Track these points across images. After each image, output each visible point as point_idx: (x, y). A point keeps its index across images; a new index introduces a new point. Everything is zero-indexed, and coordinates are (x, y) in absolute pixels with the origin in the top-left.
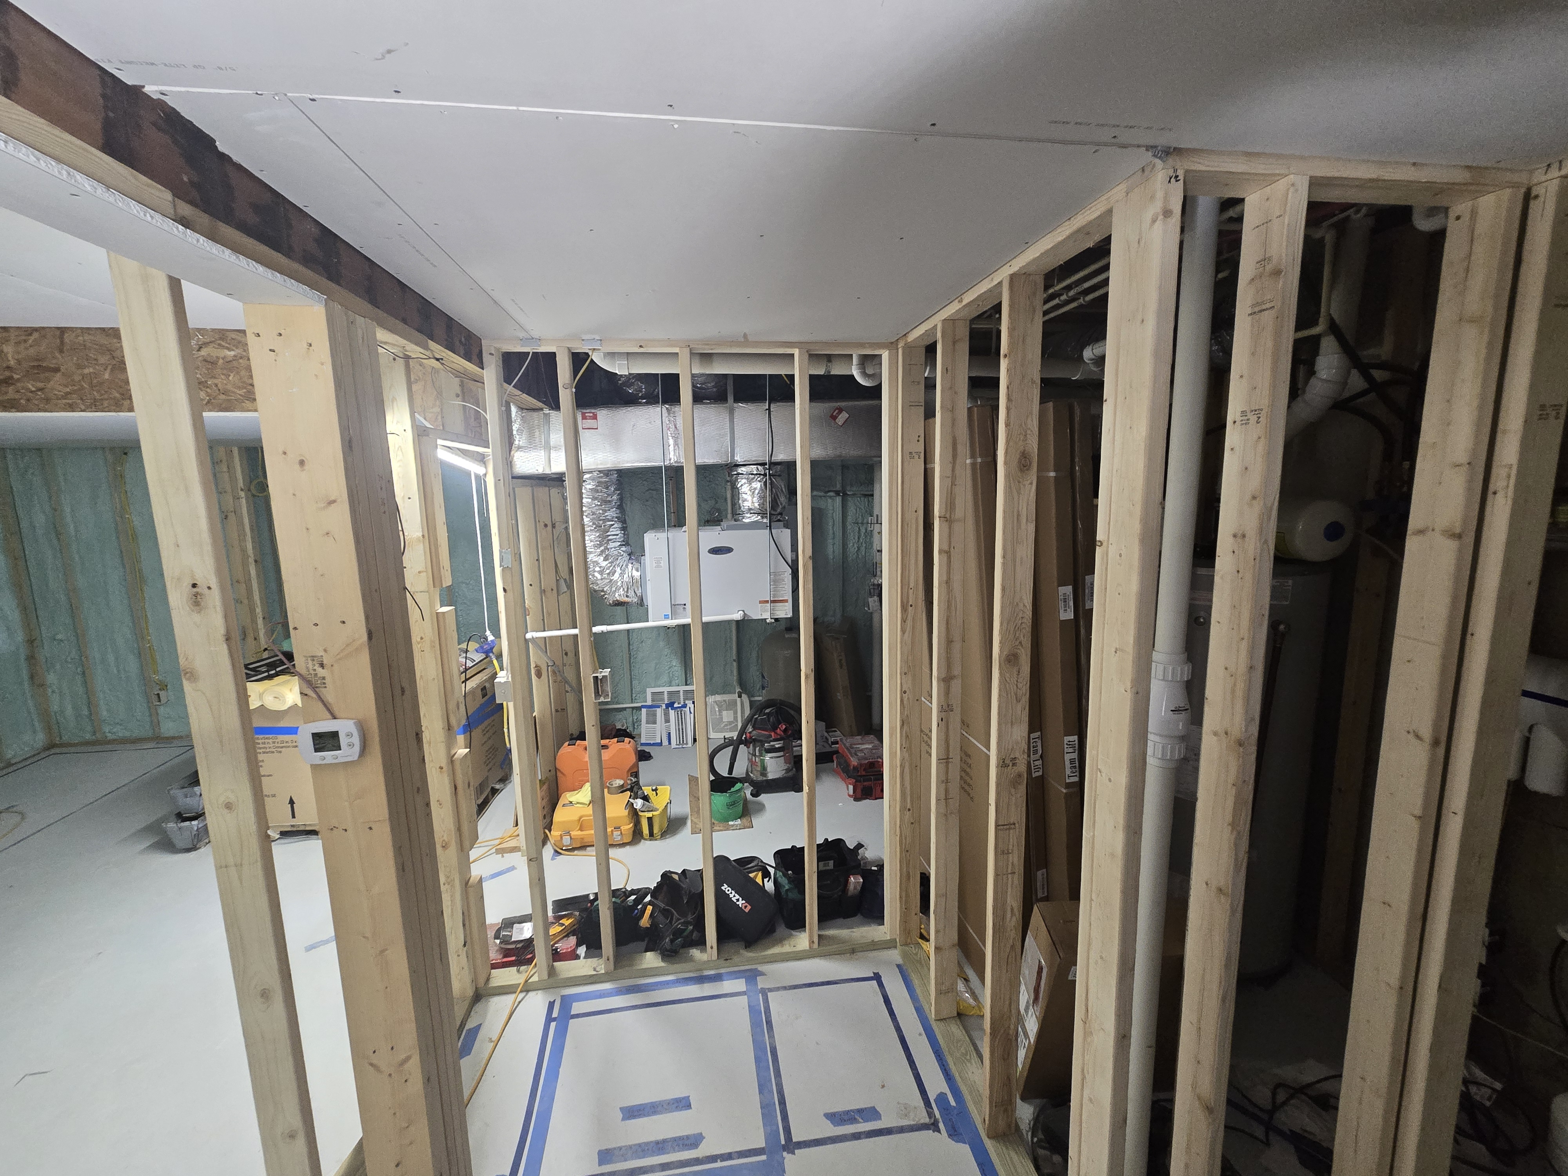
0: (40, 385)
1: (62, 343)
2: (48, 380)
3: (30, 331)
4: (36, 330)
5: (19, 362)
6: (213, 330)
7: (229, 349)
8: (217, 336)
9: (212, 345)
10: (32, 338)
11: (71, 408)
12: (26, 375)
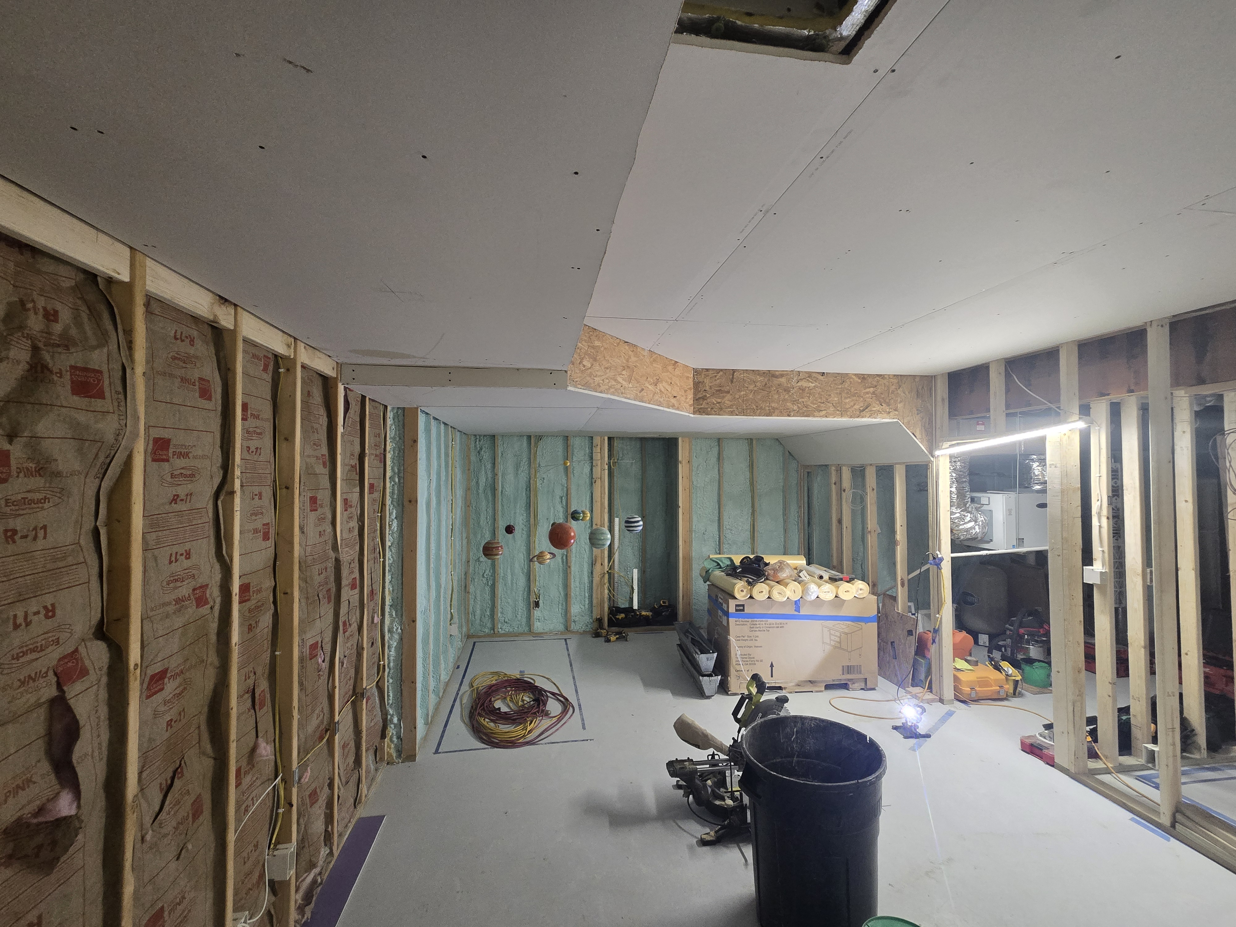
0: (719, 400)
1: (733, 377)
2: (724, 397)
3: (719, 371)
4: (722, 370)
5: (711, 387)
6: (806, 372)
7: (812, 383)
8: (807, 375)
9: (804, 380)
10: (719, 375)
11: (732, 413)
12: (713, 395)
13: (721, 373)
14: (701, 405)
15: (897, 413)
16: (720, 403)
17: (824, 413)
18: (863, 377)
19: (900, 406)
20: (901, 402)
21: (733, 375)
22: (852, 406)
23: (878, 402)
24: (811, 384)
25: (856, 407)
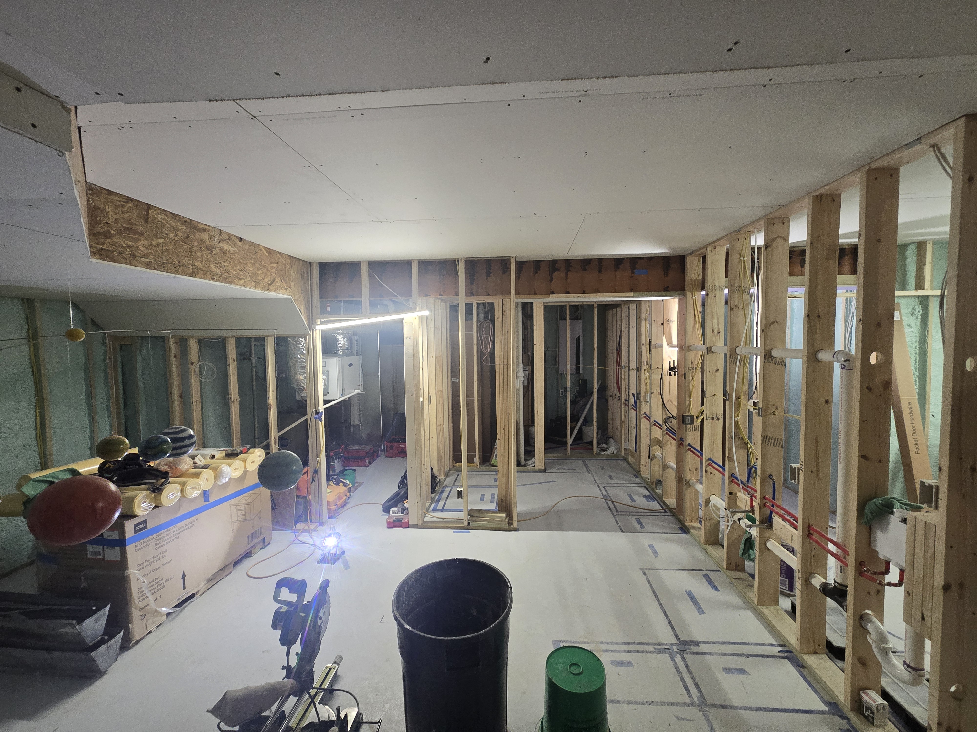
0: (130, 243)
1: (147, 215)
2: (136, 240)
4: (131, 199)
6: (226, 233)
7: (232, 247)
8: (227, 237)
9: (225, 241)
10: (127, 205)
11: (149, 265)
12: (120, 233)
13: (130, 205)
14: (103, 244)
15: (291, 290)
16: (130, 247)
17: (242, 282)
18: (270, 252)
19: (292, 284)
20: (293, 281)
21: (147, 212)
22: (263, 279)
23: (279, 278)
24: (230, 248)
25: (266, 280)
